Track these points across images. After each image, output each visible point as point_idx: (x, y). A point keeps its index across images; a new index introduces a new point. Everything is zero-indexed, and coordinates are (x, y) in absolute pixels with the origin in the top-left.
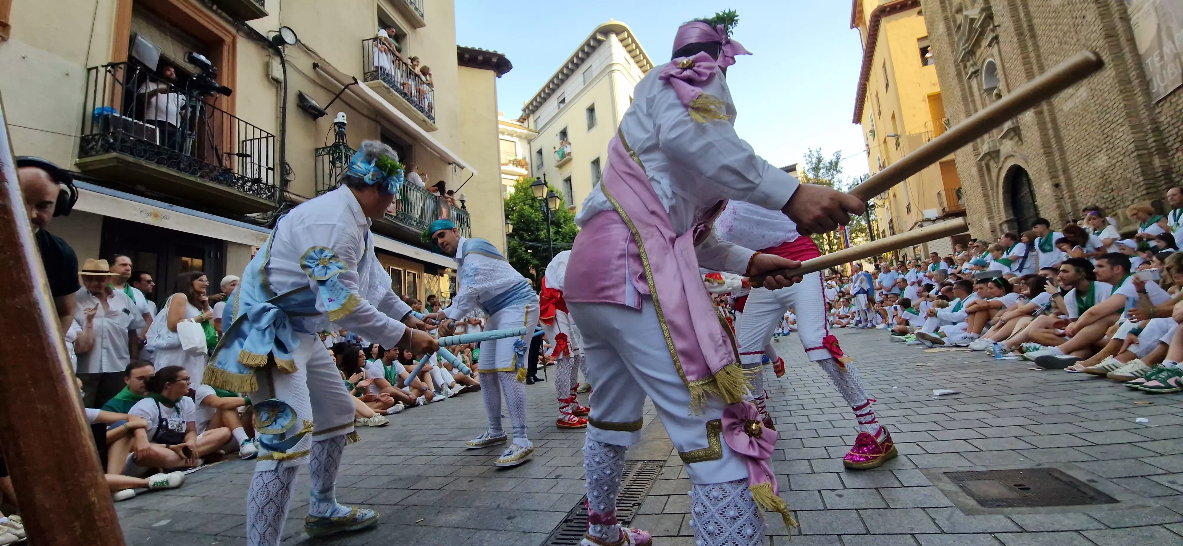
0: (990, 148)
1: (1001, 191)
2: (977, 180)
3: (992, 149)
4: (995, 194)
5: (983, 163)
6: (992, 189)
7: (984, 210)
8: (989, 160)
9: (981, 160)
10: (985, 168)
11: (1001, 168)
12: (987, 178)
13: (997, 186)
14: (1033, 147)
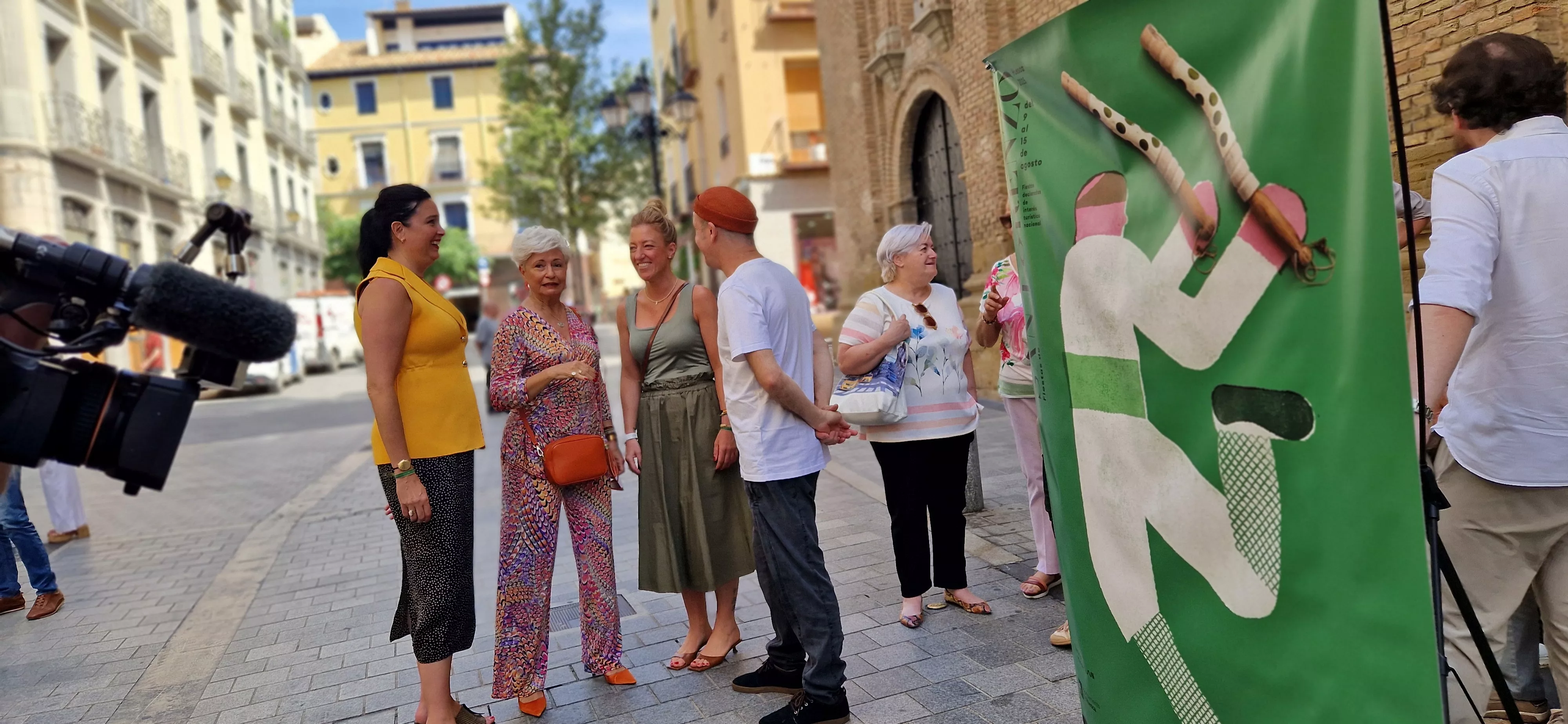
0: (888, 47)
1: (898, 140)
2: (859, 109)
3: (893, 51)
4: (888, 145)
5: (872, 76)
6: (884, 133)
7: (867, 175)
8: (885, 72)
9: (871, 70)
10: (874, 88)
11: (903, 94)
12: (876, 109)
13: (893, 130)
14: (971, 61)
